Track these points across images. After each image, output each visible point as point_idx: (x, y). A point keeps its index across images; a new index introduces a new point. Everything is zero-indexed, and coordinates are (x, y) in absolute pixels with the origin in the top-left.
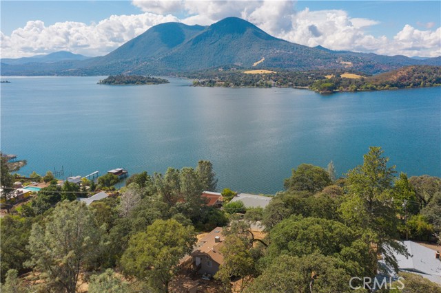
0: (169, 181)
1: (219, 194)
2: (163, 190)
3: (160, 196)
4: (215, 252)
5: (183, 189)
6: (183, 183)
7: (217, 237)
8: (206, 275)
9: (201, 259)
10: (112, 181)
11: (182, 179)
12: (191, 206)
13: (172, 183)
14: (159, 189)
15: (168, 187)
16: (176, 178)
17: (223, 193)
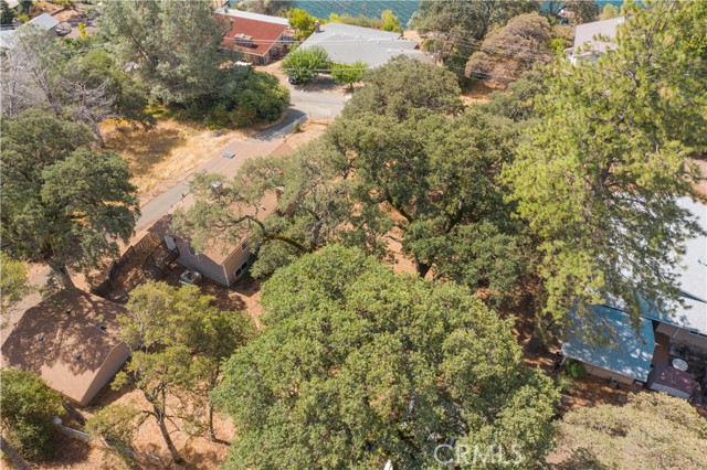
1: (285, 22)
8: (190, 276)
9: (175, 240)
17: (292, 20)
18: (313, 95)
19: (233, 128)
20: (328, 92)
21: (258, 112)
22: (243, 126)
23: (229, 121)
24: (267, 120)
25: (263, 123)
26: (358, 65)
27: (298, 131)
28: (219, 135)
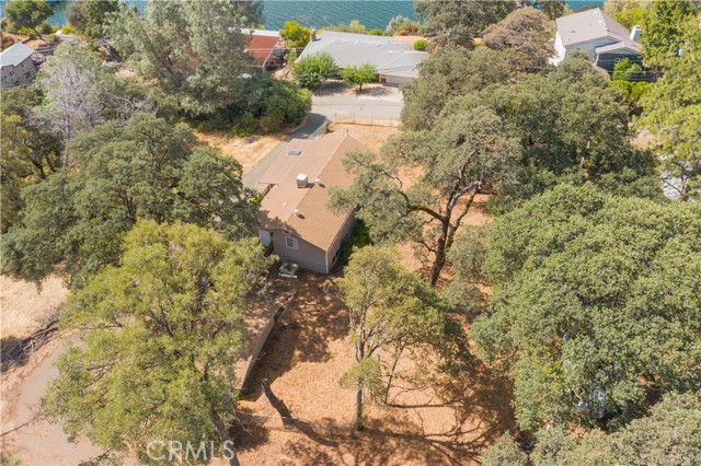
0: (159, 23)
1: (275, 34)
2: (150, 48)
3: (146, 62)
4: (301, 217)
5: (197, 43)
6: (194, 28)
7: (302, 177)
8: (289, 268)
9: (272, 234)
10: (35, 15)
11: (192, 18)
12: (223, 83)
13: (168, 30)
14: (139, 45)
15: (159, 38)
16: (173, 14)
17: (284, 31)
18: (325, 99)
19: (264, 134)
20: (339, 95)
21: (286, 116)
22: (272, 132)
23: (259, 127)
24: (293, 125)
25: (291, 127)
26: (367, 67)
27: (328, 131)
28: (251, 142)
